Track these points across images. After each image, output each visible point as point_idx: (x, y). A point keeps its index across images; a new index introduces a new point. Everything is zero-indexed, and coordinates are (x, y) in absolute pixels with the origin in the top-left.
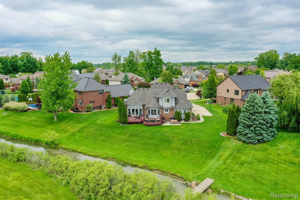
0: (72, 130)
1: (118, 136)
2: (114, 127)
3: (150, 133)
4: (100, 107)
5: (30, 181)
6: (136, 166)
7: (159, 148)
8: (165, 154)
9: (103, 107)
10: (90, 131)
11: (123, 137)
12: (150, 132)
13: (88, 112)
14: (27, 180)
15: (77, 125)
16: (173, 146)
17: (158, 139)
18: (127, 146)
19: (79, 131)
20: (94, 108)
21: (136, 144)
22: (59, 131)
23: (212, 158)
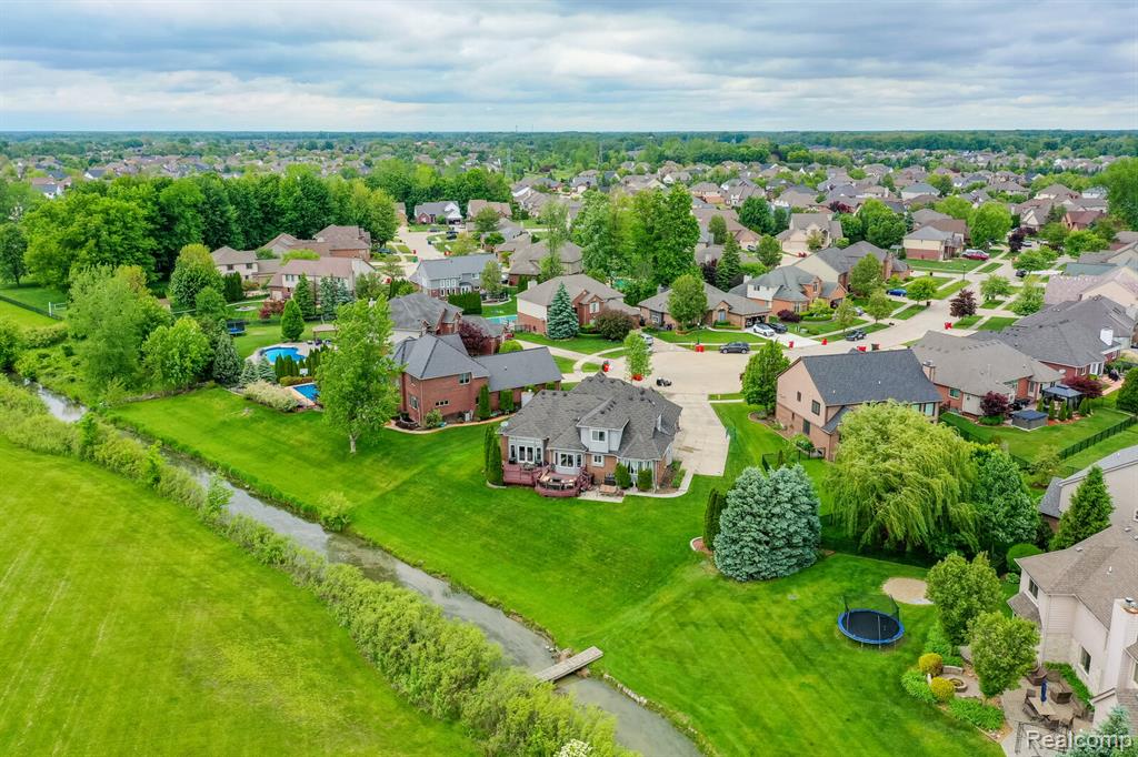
0: (383, 485)
1: (474, 517)
2: (473, 489)
3: (540, 520)
4: (461, 416)
5: (290, 609)
6: (481, 599)
7: (546, 562)
8: (550, 579)
9: (467, 416)
10: (421, 493)
11: (483, 521)
12: (542, 517)
13: (430, 428)
14: (285, 607)
15: (396, 472)
16: (575, 559)
17: (551, 538)
18: (483, 546)
19: (399, 491)
20: (445, 418)
21: (502, 544)
22: (357, 482)
23: (635, 601)
